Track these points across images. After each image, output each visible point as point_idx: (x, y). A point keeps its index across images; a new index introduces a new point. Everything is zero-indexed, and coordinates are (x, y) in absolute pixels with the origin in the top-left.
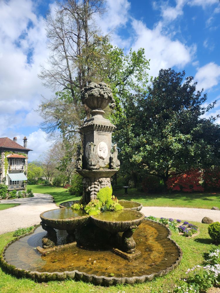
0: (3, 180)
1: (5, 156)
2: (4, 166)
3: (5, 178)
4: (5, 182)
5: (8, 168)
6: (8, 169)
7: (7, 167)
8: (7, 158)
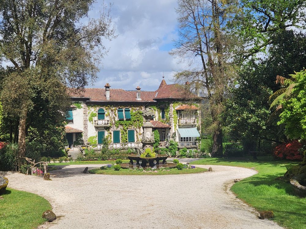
0: (172, 135)
1: (173, 108)
2: (173, 119)
3: (175, 134)
4: (175, 138)
5: (178, 121)
6: (178, 123)
7: (176, 121)
8: (176, 110)
